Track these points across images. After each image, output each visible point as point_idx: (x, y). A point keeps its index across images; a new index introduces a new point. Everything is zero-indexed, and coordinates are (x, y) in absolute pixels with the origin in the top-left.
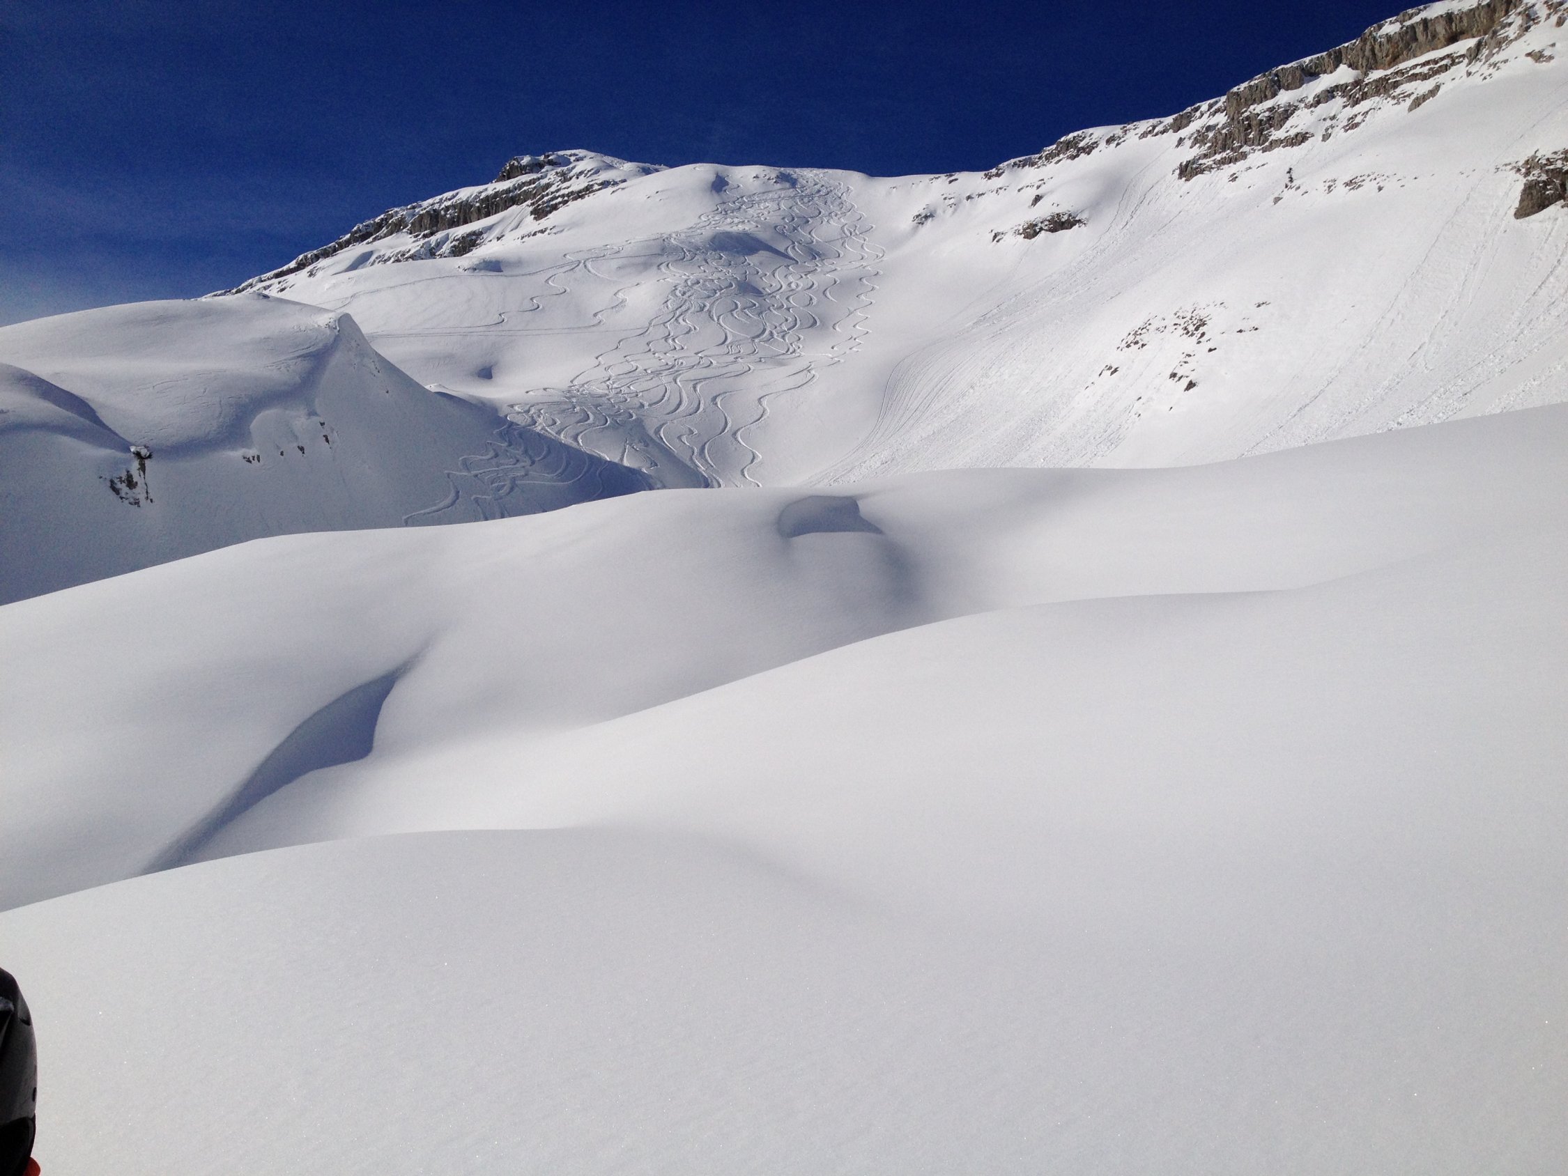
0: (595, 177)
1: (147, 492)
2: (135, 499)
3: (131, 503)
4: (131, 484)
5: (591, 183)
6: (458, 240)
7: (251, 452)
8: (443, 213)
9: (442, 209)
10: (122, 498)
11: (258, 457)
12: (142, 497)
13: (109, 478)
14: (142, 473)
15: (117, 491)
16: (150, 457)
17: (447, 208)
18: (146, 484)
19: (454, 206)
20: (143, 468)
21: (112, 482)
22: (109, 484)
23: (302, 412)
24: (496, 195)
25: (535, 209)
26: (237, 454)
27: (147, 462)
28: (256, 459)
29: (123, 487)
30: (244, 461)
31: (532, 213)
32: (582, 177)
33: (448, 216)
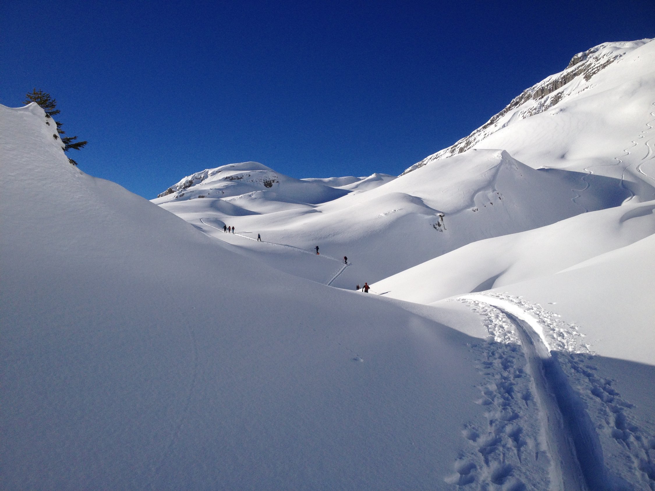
0: (611, 55)
1: (444, 227)
2: (441, 230)
3: (440, 231)
4: (439, 225)
5: (609, 59)
6: (553, 97)
7: (475, 208)
8: (546, 87)
9: (546, 86)
10: (437, 230)
11: (477, 209)
12: (443, 229)
13: (433, 224)
14: (442, 221)
15: (435, 228)
16: (444, 216)
17: (548, 85)
18: (444, 224)
19: (550, 84)
20: (442, 219)
21: (434, 225)
22: (433, 226)
23: (491, 190)
24: (568, 74)
25: (586, 76)
26: (470, 209)
27: (443, 218)
28: (477, 210)
29: (437, 226)
30: (473, 212)
31: (584, 78)
32: (605, 57)
33: (548, 88)
